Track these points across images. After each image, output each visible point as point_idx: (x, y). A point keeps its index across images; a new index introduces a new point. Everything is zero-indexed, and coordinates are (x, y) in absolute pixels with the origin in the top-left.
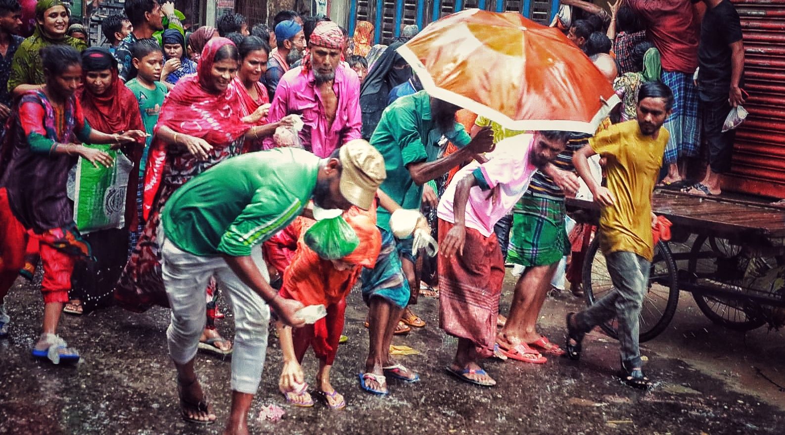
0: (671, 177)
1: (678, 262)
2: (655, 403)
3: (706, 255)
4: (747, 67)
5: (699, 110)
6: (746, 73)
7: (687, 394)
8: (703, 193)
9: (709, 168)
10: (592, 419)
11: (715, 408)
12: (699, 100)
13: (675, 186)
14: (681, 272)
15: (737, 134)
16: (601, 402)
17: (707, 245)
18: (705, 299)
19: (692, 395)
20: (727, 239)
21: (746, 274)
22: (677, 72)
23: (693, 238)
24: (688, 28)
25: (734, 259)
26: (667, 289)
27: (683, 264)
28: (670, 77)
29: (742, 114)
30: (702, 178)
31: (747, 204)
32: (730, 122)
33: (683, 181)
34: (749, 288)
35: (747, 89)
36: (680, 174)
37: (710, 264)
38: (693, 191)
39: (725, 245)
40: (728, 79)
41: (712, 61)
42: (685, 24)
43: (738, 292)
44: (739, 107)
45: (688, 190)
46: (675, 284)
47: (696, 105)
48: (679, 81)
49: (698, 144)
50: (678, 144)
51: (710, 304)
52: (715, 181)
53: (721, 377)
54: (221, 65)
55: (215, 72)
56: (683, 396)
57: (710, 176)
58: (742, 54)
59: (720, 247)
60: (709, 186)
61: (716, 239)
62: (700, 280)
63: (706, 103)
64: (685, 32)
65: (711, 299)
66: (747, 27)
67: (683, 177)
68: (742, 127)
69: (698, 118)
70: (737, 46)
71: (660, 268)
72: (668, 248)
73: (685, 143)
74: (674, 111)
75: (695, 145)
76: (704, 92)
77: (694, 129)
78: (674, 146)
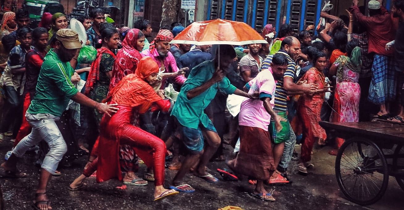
0: (382, 112)
1: (388, 160)
3: (403, 156)
5: (395, 76)
8: (400, 121)
9: (402, 107)
12: (395, 71)
13: (385, 117)
14: (389, 165)
17: (402, 150)
18: (402, 180)
22: (384, 55)
23: (395, 146)
24: (389, 33)
26: (382, 175)
27: (390, 161)
28: (380, 58)
30: (399, 114)
33: (388, 114)
36: (387, 110)
38: (394, 120)
45: (391, 119)
46: (386, 172)
47: (393, 73)
49: (395, 94)
50: (385, 94)
57: (403, 112)
60: (403, 117)
62: (399, 170)
63: (399, 72)
64: (387, 34)
67: (389, 112)
69: (395, 80)
71: (378, 163)
72: (382, 152)
73: (388, 94)
74: (383, 76)
75: (393, 95)
76: (398, 66)
77: (392, 86)
78: (383, 95)
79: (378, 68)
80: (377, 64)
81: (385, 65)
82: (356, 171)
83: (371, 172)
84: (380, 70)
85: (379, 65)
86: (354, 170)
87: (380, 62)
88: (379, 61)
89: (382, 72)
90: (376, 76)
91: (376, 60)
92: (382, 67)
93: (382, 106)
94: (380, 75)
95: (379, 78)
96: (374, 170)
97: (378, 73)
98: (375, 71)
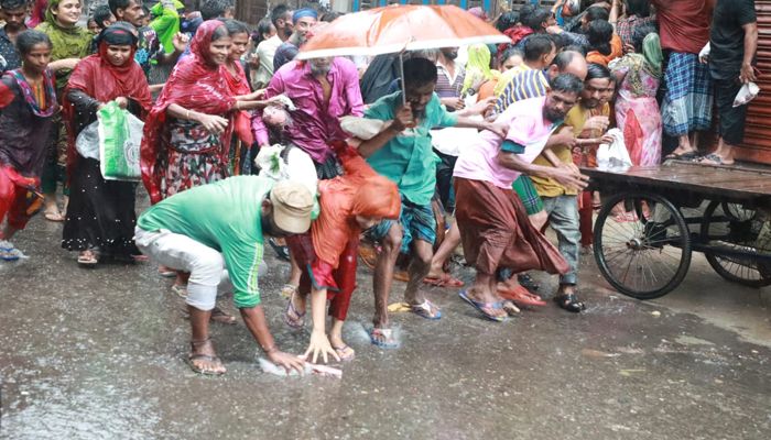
0: (682, 148)
1: (690, 226)
2: (668, 354)
3: (719, 219)
4: (760, 47)
5: (709, 87)
6: (759, 53)
7: (700, 345)
8: (715, 163)
9: (721, 140)
10: (605, 369)
11: (729, 357)
12: (711, 78)
13: (688, 156)
14: (693, 235)
15: (750, 108)
16: (613, 352)
17: (719, 210)
18: (718, 259)
19: (705, 346)
20: (740, 203)
21: (760, 236)
22: (688, 53)
23: (705, 204)
24: (701, 12)
25: (748, 223)
26: (680, 250)
27: (695, 228)
29: (754, 89)
30: (715, 150)
31: (760, 173)
32: (741, 97)
33: (694, 152)
34: (762, 249)
35: (758, 67)
36: (691, 145)
37: (724, 228)
38: (706, 161)
39: (738, 210)
40: (741, 57)
41: (725, 42)
42: (696, 9)
43: (751, 252)
44: (751, 84)
45: (700, 160)
46: (687, 246)
47: (706, 82)
48: (690, 61)
49: (709, 118)
50: (689, 119)
51: (723, 263)
52: (728, 151)
53: (736, 330)
54: (219, 43)
55: (214, 50)
56: (697, 347)
57: (723, 148)
58: (756, 36)
59: (733, 211)
60: (721, 155)
61: (729, 205)
62: (712, 242)
63: (717, 80)
64: (696, 16)
65: (723, 259)
66: (760, 11)
67: (695, 148)
68: (753, 102)
69: (709, 94)
70: (750, 28)
71: (671, 231)
72: (681, 213)
73: (696, 118)
74: (684, 89)
75: (705, 120)
76: (715, 71)
77: (703, 105)
78: (685, 120)
79: (676, 76)
80: (675, 68)
81: (690, 69)
82: (632, 246)
83: (659, 246)
84: (679, 78)
85: (679, 71)
86: (628, 244)
87: (681, 65)
88: (678, 62)
89: (684, 81)
90: (672, 89)
91: (673, 61)
92: (684, 73)
93: (683, 138)
94: (681, 86)
95: (677, 91)
96: (665, 243)
97: (676, 84)
98: (671, 79)
